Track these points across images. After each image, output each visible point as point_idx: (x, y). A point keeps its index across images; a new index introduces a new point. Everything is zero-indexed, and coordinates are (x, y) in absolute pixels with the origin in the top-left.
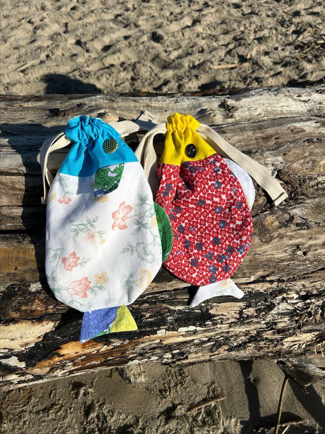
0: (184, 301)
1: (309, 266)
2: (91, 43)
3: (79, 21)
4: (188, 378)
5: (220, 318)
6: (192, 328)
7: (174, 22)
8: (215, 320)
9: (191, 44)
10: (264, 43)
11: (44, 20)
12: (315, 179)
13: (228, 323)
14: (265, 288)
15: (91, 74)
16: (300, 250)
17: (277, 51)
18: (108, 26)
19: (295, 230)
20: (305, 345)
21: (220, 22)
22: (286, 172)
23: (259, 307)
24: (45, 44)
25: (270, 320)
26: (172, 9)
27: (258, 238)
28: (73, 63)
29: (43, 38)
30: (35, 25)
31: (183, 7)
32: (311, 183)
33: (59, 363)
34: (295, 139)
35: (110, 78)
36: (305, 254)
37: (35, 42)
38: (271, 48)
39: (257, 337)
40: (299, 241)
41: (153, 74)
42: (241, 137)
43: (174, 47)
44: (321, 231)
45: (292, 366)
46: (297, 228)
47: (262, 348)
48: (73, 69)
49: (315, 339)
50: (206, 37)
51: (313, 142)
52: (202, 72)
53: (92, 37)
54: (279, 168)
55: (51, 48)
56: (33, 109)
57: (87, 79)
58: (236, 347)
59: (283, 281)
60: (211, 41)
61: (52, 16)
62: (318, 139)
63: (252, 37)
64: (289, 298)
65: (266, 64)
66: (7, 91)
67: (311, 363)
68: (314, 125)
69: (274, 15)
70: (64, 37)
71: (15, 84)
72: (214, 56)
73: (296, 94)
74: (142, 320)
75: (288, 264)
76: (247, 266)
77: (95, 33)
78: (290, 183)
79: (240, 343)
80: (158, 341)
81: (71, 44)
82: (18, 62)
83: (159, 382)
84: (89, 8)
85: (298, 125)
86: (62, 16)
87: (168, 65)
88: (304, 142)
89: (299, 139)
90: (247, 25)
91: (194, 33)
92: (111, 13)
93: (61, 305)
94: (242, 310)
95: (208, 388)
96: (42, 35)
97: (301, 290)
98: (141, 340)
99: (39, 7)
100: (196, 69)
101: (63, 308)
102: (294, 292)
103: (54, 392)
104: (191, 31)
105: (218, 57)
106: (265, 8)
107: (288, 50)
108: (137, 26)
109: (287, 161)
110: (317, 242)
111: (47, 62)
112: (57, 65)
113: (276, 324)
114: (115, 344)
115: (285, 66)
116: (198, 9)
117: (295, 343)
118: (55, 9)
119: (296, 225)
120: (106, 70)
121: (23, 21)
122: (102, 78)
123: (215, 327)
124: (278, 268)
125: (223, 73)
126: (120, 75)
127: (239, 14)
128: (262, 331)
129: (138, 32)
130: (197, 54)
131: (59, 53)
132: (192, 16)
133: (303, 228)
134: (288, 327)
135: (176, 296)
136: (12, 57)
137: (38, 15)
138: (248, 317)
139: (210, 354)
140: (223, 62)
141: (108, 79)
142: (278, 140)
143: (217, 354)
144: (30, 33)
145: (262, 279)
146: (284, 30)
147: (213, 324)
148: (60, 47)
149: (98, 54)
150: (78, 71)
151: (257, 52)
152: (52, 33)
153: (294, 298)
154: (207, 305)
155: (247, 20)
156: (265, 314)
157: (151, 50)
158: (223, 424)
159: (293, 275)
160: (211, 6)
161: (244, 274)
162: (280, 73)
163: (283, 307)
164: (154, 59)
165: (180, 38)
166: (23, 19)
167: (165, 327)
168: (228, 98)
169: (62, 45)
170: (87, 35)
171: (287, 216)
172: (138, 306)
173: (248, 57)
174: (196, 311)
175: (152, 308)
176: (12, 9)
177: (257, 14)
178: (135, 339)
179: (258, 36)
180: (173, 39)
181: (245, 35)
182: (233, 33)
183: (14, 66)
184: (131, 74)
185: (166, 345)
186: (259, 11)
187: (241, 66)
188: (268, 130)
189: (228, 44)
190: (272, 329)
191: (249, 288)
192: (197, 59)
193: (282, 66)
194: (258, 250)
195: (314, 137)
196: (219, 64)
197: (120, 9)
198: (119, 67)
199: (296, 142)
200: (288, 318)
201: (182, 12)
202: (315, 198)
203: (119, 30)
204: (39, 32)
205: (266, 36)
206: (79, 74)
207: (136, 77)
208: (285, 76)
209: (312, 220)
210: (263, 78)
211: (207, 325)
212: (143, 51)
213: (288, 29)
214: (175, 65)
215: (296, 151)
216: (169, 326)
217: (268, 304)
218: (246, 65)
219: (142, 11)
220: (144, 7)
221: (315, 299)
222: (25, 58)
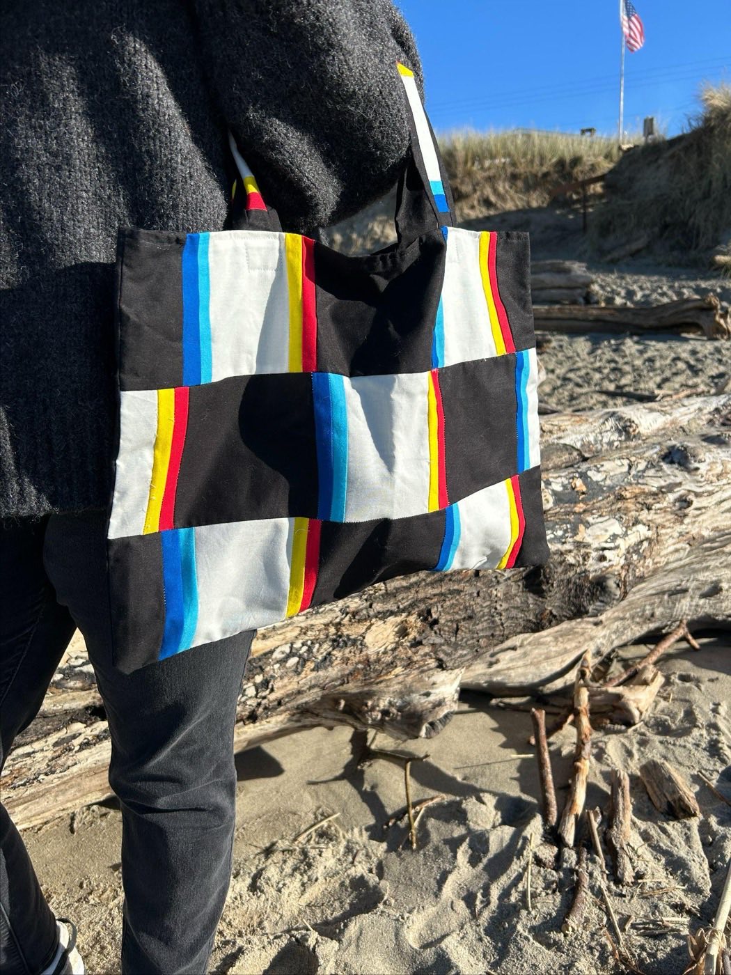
67: (413, 692)
95: (315, 814)
139: (296, 679)
158: (344, 837)
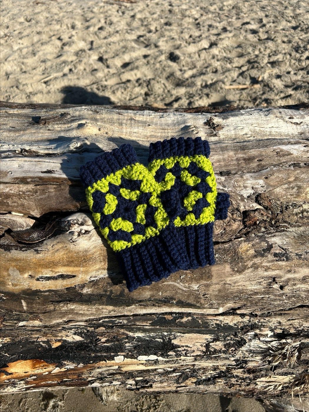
0: (143, 328)
1: (286, 301)
2: (112, 60)
3: (104, 40)
4: (162, 402)
5: (185, 350)
6: (153, 357)
7: (192, 44)
8: (178, 351)
9: (206, 65)
10: (277, 67)
11: (73, 38)
12: (299, 206)
13: (193, 356)
14: (235, 322)
15: (107, 88)
16: (276, 283)
17: (289, 75)
18: (129, 46)
19: (273, 261)
20: (281, 386)
21: (236, 46)
22: (267, 197)
23: (228, 342)
24: (70, 59)
25: (240, 358)
26: (192, 33)
27: (229, 266)
28: (93, 77)
29: (69, 54)
30: (64, 41)
31: (202, 31)
32: (295, 210)
33: (7, 381)
34: (280, 162)
35: (125, 93)
36: (282, 288)
37: (60, 57)
38: (284, 72)
39: (227, 373)
40: (275, 274)
41: (166, 91)
42: (221, 157)
43: (189, 67)
44: (302, 264)
45: (271, 404)
46: (275, 259)
47: (233, 385)
48: (92, 83)
49: (293, 380)
50: (221, 59)
51: (300, 167)
52: (213, 91)
53: (113, 55)
54: (260, 192)
55: (74, 62)
56: (18, 115)
57: (103, 92)
58: (205, 380)
59: (256, 316)
60: (225, 62)
61: (80, 34)
62: (305, 164)
63: (266, 61)
64: (262, 335)
65: (277, 87)
66: (28, 100)
68: (303, 149)
69: (290, 42)
70: (88, 54)
71: (36, 94)
72: (226, 77)
73: (287, 115)
74: (97, 345)
75: (263, 298)
76: (216, 296)
77: (117, 51)
78: (270, 209)
79: (209, 377)
80: (117, 367)
81: (94, 60)
82: (43, 74)
83: (131, 402)
84: (115, 29)
85: (284, 148)
86: (89, 35)
87: (182, 83)
88: (290, 166)
89: (284, 162)
90: (262, 50)
91: (210, 55)
92: (134, 34)
93: (8, 322)
94: (209, 343)
96: (68, 51)
97: (276, 328)
98: (96, 365)
99: (69, 26)
100: (208, 88)
101: (10, 324)
102: (268, 329)
103: (24, 400)
104: (207, 52)
105: (230, 78)
106: (281, 35)
107: (300, 74)
108: (156, 46)
109: (269, 185)
110: (297, 276)
111: (69, 75)
112: (78, 79)
113: (246, 362)
114: (68, 367)
115: (296, 89)
116: (217, 33)
117: (270, 384)
118: (84, 28)
119: (274, 255)
120: (122, 85)
121: (53, 38)
122: (117, 91)
123: (179, 359)
124: (250, 301)
125: (234, 93)
126: (134, 89)
127: (256, 39)
128: (232, 368)
129: (157, 52)
130: (210, 74)
131: (81, 67)
132: (210, 40)
133: (282, 259)
134: (260, 368)
135: (135, 322)
136: (38, 69)
137: (68, 33)
138: (215, 351)
140: (234, 83)
141: (122, 93)
142: (261, 162)
143: (184, 386)
144: (58, 49)
145: (232, 312)
146: (298, 55)
147: (176, 355)
148: (83, 62)
149: (117, 70)
150: (96, 84)
151: (269, 75)
152: (78, 49)
153: (269, 336)
154: (170, 335)
155: (263, 45)
156: (234, 350)
157: (166, 69)
159: (268, 310)
160: (229, 31)
161: (211, 304)
162: (290, 96)
163: (255, 344)
164: (169, 77)
165: (196, 59)
166: (54, 35)
167: (123, 354)
168: (216, 116)
169: (85, 60)
170: (109, 53)
171: (264, 245)
172: (93, 328)
173: (260, 79)
174: (157, 339)
175: (108, 332)
176: (45, 26)
177: (273, 40)
178: (91, 363)
179: (271, 60)
180: (189, 60)
181: (259, 58)
182: (248, 56)
183: (38, 77)
184: (146, 89)
185: (126, 372)
186: (275, 37)
187: (252, 87)
188: (251, 150)
189: (242, 66)
190: (242, 368)
191: (217, 320)
192: (209, 78)
193: (293, 90)
194: (228, 280)
195: (302, 162)
196: (231, 85)
197: (143, 31)
198: (135, 82)
199: (281, 165)
200: (261, 357)
201: (201, 36)
202: (300, 226)
203: (139, 49)
204: (66, 48)
205: (280, 60)
206: (97, 87)
207: (150, 93)
208: (295, 99)
209: (292, 251)
210: (273, 100)
211: (170, 355)
212: (159, 69)
213: (303, 55)
214: (188, 83)
215: (280, 176)
216: (128, 353)
217: (237, 339)
218: (257, 86)
219: (163, 33)
220: (166, 30)
221: (292, 339)
222: (50, 71)
